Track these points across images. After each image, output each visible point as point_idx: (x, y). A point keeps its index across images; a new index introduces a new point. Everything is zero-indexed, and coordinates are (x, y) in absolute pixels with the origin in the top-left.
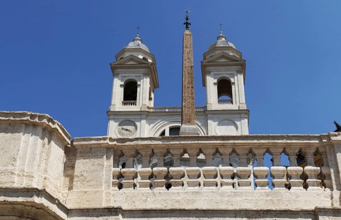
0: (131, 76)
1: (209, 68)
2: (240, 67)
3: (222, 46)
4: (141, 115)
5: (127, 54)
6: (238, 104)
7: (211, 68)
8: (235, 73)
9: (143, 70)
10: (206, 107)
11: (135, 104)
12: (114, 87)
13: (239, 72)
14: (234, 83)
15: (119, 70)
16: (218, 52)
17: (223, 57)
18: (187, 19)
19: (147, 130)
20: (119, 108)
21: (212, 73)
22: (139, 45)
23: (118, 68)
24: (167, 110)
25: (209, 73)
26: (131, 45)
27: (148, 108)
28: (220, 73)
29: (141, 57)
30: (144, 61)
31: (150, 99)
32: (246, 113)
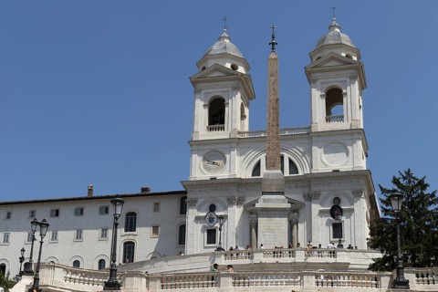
0: (217, 91)
1: (314, 76)
2: (354, 71)
3: (332, 42)
4: (230, 143)
5: (210, 63)
6: (350, 121)
7: (318, 74)
8: (348, 79)
9: (231, 83)
10: (310, 127)
11: (223, 128)
12: (196, 109)
13: (353, 78)
14: (346, 94)
15: (201, 85)
16: (326, 53)
17: (332, 58)
18: (273, 37)
19: (238, 167)
20: (203, 135)
21: (319, 82)
22: (225, 48)
23: (199, 82)
24: (263, 135)
25: (315, 81)
26: (216, 48)
27: (239, 133)
28: (328, 80)
29: (228, 66)
30: (233, 72)
31: (243, 117)
32: (359, 133)
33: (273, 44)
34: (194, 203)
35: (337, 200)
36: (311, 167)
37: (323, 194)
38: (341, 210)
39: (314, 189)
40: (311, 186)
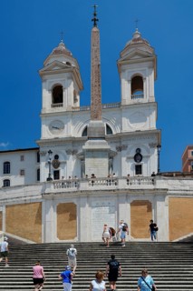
0: (57, 80)
1: (123, 67)
2: (151, 62)
4: (67, 115)
5: (52, 60)
6: (148, 98)
7: (126, 66)
8: (147, 69)
9: (67, 75)
10: (120, 103)
11: (62, 105)
13: (151, 67)
14: (145, 79)
15: (47, 76)
17: (136, 54)
18: (95, 15)
19: (72, 130)
20: (48, 110)
23: (45, 74)
25: (124, 71)
27: (73, 108)
28: (133, 70)
29: (64, 62)
30: (67, 66)
31: (75, 100)
32: (154, 105)
33: (95, 20)
34: (44, 154)
35: (138, 150)
36: (121, 129)
37: (129, 146)
38: (141, 156)
39: (123, 143)
40: (121, 141)
